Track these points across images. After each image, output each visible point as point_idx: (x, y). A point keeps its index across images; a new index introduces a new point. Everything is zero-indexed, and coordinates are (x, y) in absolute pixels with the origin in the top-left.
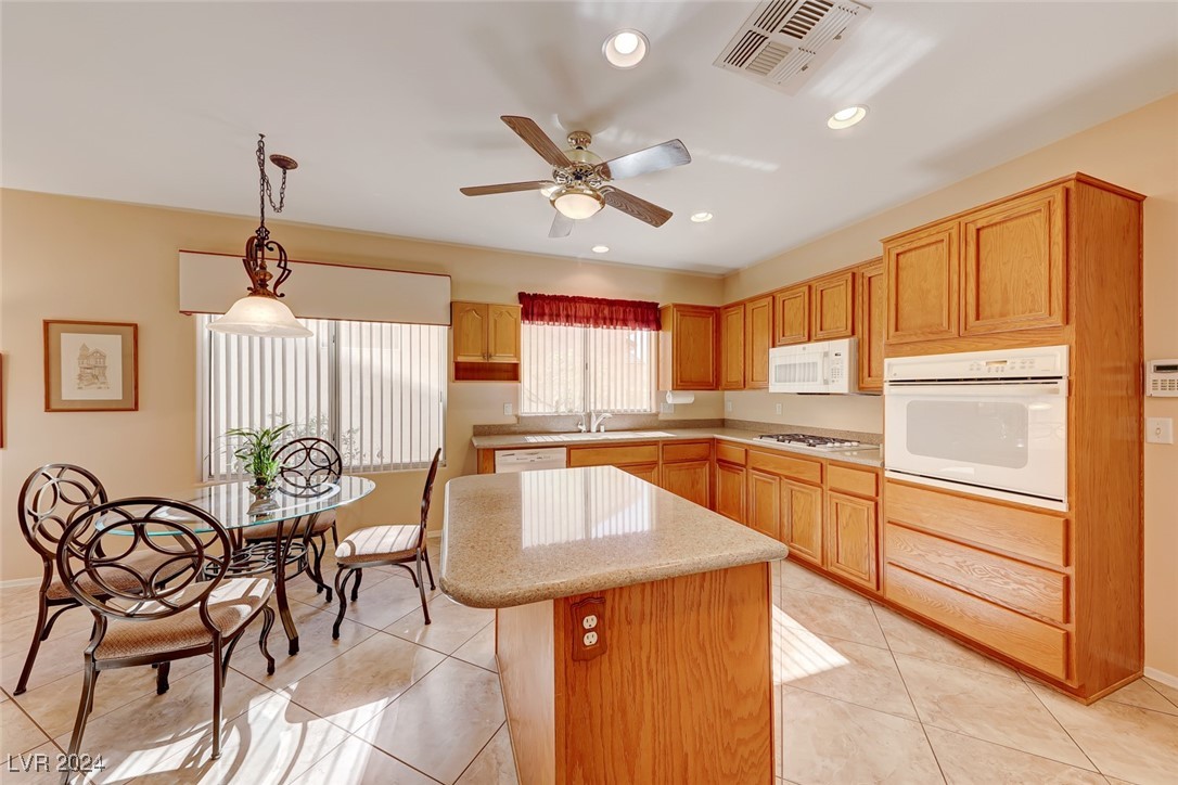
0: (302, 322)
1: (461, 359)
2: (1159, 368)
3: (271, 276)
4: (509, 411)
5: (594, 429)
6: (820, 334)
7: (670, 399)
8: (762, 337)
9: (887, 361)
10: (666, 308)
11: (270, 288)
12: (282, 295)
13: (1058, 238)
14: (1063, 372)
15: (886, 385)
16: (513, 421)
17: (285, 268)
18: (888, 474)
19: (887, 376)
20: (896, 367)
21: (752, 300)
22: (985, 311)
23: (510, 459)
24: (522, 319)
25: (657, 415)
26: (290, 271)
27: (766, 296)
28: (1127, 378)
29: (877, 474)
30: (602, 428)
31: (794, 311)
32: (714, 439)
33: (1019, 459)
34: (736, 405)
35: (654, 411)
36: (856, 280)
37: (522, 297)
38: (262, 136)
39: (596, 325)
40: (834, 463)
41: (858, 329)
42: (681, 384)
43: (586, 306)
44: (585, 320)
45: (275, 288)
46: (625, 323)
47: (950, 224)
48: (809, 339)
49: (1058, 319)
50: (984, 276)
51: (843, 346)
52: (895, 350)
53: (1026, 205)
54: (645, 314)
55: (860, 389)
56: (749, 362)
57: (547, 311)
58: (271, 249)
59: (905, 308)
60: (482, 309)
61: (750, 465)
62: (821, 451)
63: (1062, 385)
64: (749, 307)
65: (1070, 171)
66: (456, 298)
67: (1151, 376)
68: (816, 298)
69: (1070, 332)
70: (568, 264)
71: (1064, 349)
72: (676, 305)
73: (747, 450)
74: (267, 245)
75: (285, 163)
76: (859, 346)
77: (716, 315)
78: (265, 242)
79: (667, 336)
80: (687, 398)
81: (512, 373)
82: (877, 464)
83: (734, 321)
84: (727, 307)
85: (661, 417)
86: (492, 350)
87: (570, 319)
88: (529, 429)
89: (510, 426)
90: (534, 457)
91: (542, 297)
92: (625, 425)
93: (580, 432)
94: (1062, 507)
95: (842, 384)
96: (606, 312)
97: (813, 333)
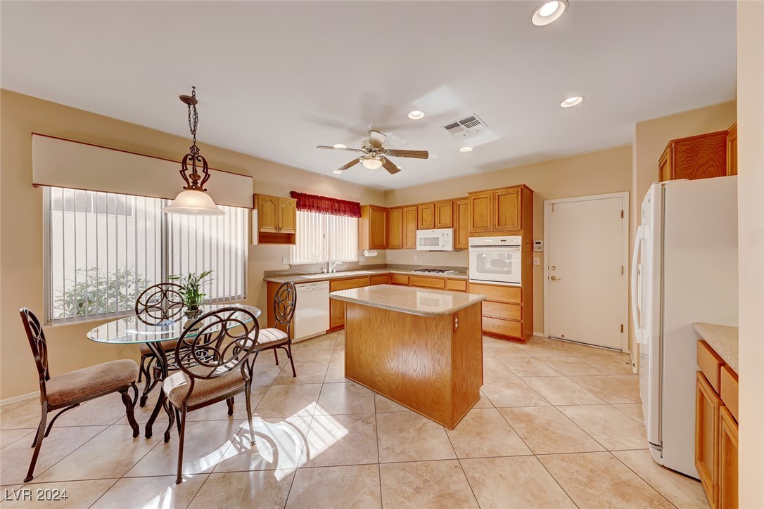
0: (220, 207)
1: (263, 230)
2: (537, 243)
3: (199, 177)
4: (285, 262)
5: (330, 271)
6: (439, 225)
7: (367, 254)
8: (411, 225)
9: (470, 238)
10: (365, 206)
11: (199, 185)
12: (205, 190)
13: (520, 203)
14: (521, 244)
15: (470, 248)
16: (288, 268)
17: (207, 173)
18: (470, 281)
19: (470, 244)
20: (473, 241)
21: (407, 207)
22: (501, 224)
23: (304, 289)
24: (297, 207)
25: (358, 262)
26: (209, 175)
27: (414, 206)
28: (530, 246)
29: (466, 281)
30: (334, 271)
31: (427, 215)
32: (390, 273)
33: (509, 272)
34: (392, 256)
35: (357, 260)
36: (454, 204)
37: (293, 194)
38: (194, 88)
39: (332, 213)
40: (450, 279)
41: (454, 225)
42: (373, 246)
43: (327, 202)
44: (325, 210)
45: (202, 184)
46: (345, 212)
47: (490, 192)
48: (434, 228)
49: (519, 227)
50: (500, 212)
51: (450, 231)
52: (472, 235)
53: (512, 190)
54: (353, 209)
55: (455, 249)
56: (404, 236)
57: (307, 203)
58: (200, 161)
59: (476, 219)
60: (275, 201)
61: (411, 283)
62: (445, 275)
63: (520, 247)
64: (405, 209)
65: (522, 183)
66: (258, 192)
67: (535, 245)
68: (437, 210)
69: (522, 232)
70: (314, 176)
71: (521, 237)
72: (370, 206)
73: (409, 277)
74: (197, 157)
75: (189, 101)
76: (455, 232)
77: (386, 211)
78: (197, 155)
79: (366, 221)
80: (374, 253)
81: (289, 239)
82: (466, 277)
83: (396, 216)
84: (392, 208)
85: (360, 264)
86: (280, 225)
87: (319, 209)
88: (297, 272)
89: (286, 271)
90: (314, 287)
91: (305, 195)
92: (344, 268)
93: (323, 273)
94: (520, 285)
95: (450, 247)
96: (336, 206)
97: (436, 224)
